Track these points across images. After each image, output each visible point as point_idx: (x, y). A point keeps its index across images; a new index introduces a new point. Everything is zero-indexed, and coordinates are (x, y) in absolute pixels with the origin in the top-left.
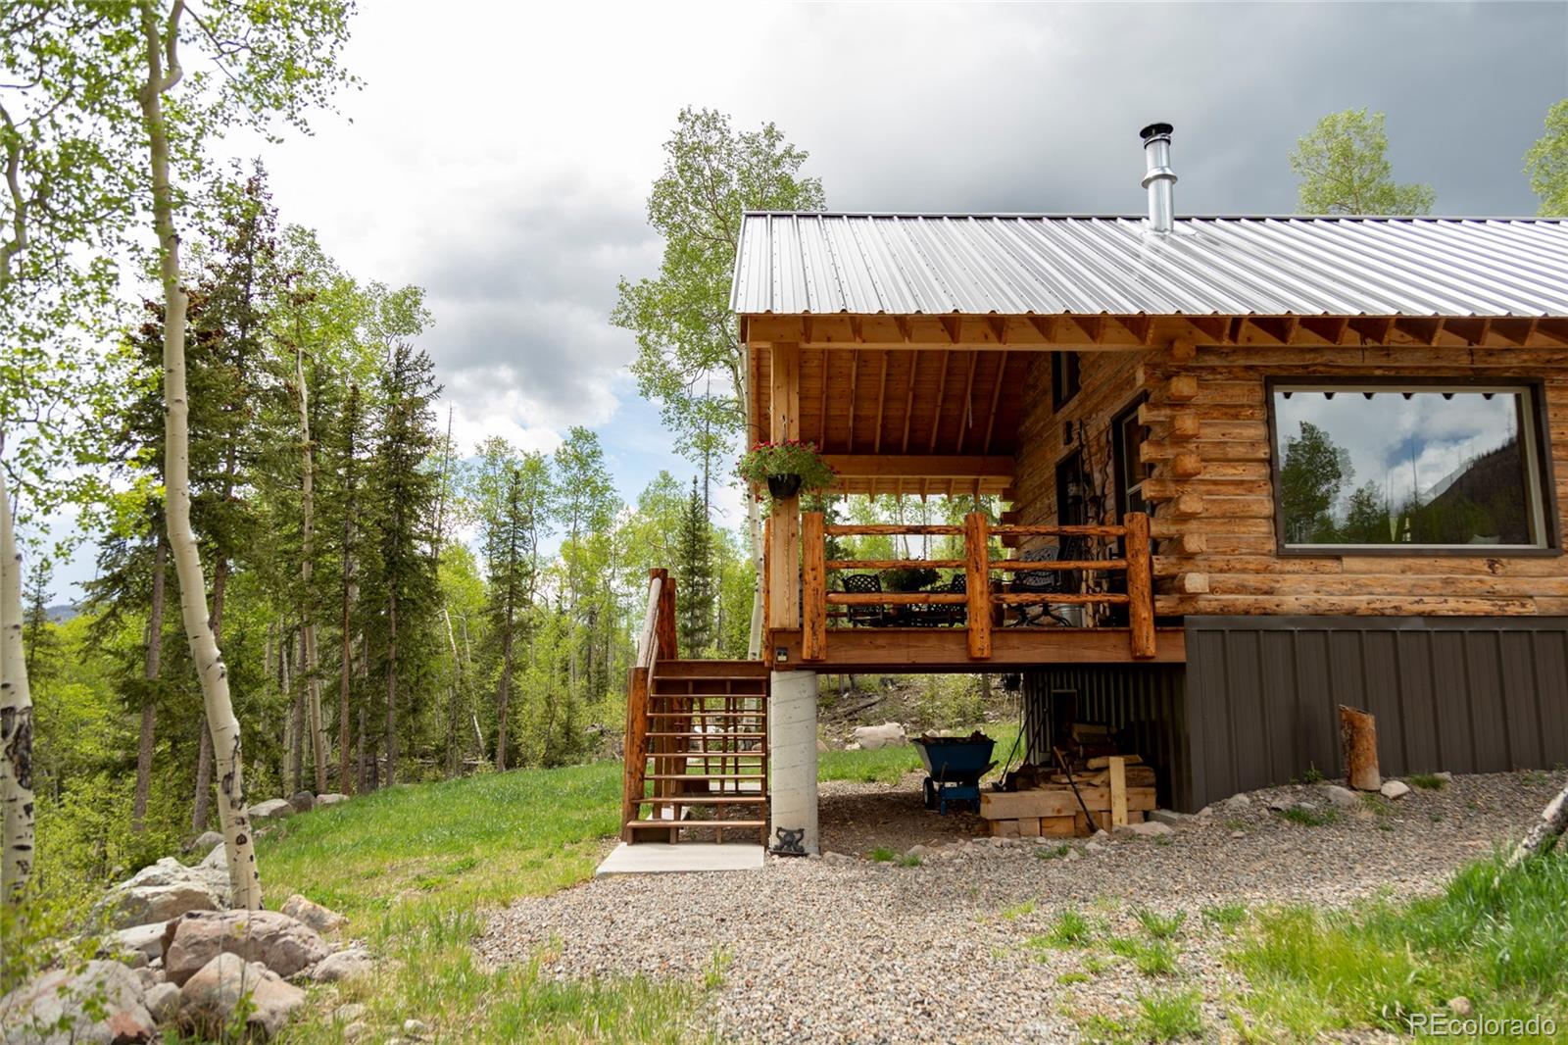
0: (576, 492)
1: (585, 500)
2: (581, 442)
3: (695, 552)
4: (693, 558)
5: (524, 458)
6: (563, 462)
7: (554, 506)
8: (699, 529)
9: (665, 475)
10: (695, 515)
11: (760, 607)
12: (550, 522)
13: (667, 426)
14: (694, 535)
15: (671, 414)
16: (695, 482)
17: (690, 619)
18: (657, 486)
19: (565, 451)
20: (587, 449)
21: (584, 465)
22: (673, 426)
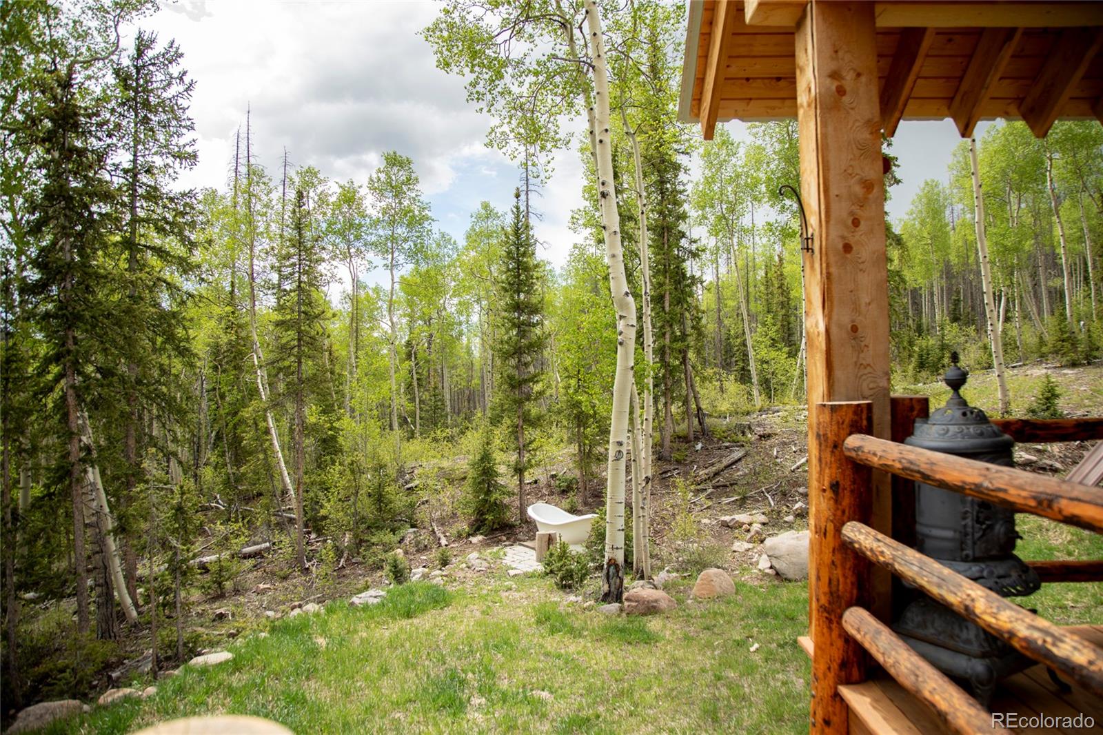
0: (392, 223)
1: (401, 231)
2: (395, 169)
3: (520, 283)
4: (518, 292)
5: (339, 190)
6: (378, 189)
7: (373, 239)
8: (524, 255)
9: (486, 206)
10: (518, 238)
11: (625, 369)
12: (370, 255)
13: (477, 105)
14: (519, 263)
15: (480, 88)
16: (518, 196)
17: (517, 367)
18: (479, 218)
19: (379, 180)
20: (403, 176)
21: (398, 194)
22: (483, 104)
